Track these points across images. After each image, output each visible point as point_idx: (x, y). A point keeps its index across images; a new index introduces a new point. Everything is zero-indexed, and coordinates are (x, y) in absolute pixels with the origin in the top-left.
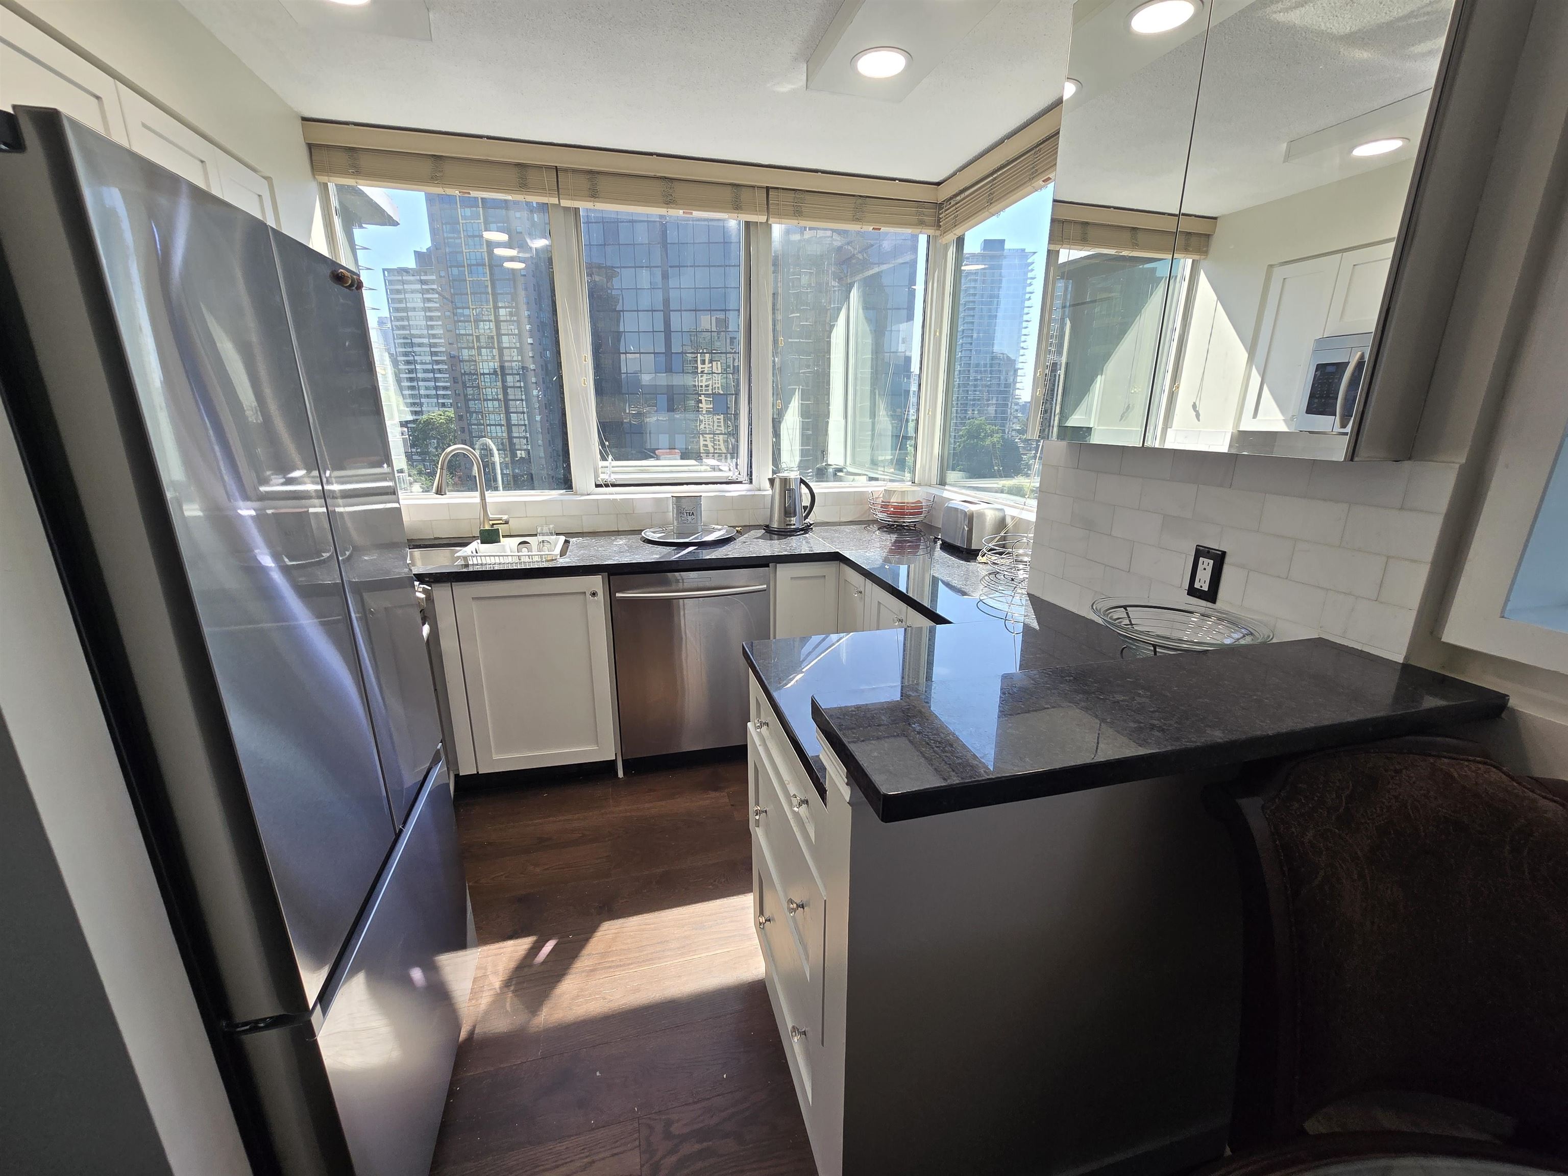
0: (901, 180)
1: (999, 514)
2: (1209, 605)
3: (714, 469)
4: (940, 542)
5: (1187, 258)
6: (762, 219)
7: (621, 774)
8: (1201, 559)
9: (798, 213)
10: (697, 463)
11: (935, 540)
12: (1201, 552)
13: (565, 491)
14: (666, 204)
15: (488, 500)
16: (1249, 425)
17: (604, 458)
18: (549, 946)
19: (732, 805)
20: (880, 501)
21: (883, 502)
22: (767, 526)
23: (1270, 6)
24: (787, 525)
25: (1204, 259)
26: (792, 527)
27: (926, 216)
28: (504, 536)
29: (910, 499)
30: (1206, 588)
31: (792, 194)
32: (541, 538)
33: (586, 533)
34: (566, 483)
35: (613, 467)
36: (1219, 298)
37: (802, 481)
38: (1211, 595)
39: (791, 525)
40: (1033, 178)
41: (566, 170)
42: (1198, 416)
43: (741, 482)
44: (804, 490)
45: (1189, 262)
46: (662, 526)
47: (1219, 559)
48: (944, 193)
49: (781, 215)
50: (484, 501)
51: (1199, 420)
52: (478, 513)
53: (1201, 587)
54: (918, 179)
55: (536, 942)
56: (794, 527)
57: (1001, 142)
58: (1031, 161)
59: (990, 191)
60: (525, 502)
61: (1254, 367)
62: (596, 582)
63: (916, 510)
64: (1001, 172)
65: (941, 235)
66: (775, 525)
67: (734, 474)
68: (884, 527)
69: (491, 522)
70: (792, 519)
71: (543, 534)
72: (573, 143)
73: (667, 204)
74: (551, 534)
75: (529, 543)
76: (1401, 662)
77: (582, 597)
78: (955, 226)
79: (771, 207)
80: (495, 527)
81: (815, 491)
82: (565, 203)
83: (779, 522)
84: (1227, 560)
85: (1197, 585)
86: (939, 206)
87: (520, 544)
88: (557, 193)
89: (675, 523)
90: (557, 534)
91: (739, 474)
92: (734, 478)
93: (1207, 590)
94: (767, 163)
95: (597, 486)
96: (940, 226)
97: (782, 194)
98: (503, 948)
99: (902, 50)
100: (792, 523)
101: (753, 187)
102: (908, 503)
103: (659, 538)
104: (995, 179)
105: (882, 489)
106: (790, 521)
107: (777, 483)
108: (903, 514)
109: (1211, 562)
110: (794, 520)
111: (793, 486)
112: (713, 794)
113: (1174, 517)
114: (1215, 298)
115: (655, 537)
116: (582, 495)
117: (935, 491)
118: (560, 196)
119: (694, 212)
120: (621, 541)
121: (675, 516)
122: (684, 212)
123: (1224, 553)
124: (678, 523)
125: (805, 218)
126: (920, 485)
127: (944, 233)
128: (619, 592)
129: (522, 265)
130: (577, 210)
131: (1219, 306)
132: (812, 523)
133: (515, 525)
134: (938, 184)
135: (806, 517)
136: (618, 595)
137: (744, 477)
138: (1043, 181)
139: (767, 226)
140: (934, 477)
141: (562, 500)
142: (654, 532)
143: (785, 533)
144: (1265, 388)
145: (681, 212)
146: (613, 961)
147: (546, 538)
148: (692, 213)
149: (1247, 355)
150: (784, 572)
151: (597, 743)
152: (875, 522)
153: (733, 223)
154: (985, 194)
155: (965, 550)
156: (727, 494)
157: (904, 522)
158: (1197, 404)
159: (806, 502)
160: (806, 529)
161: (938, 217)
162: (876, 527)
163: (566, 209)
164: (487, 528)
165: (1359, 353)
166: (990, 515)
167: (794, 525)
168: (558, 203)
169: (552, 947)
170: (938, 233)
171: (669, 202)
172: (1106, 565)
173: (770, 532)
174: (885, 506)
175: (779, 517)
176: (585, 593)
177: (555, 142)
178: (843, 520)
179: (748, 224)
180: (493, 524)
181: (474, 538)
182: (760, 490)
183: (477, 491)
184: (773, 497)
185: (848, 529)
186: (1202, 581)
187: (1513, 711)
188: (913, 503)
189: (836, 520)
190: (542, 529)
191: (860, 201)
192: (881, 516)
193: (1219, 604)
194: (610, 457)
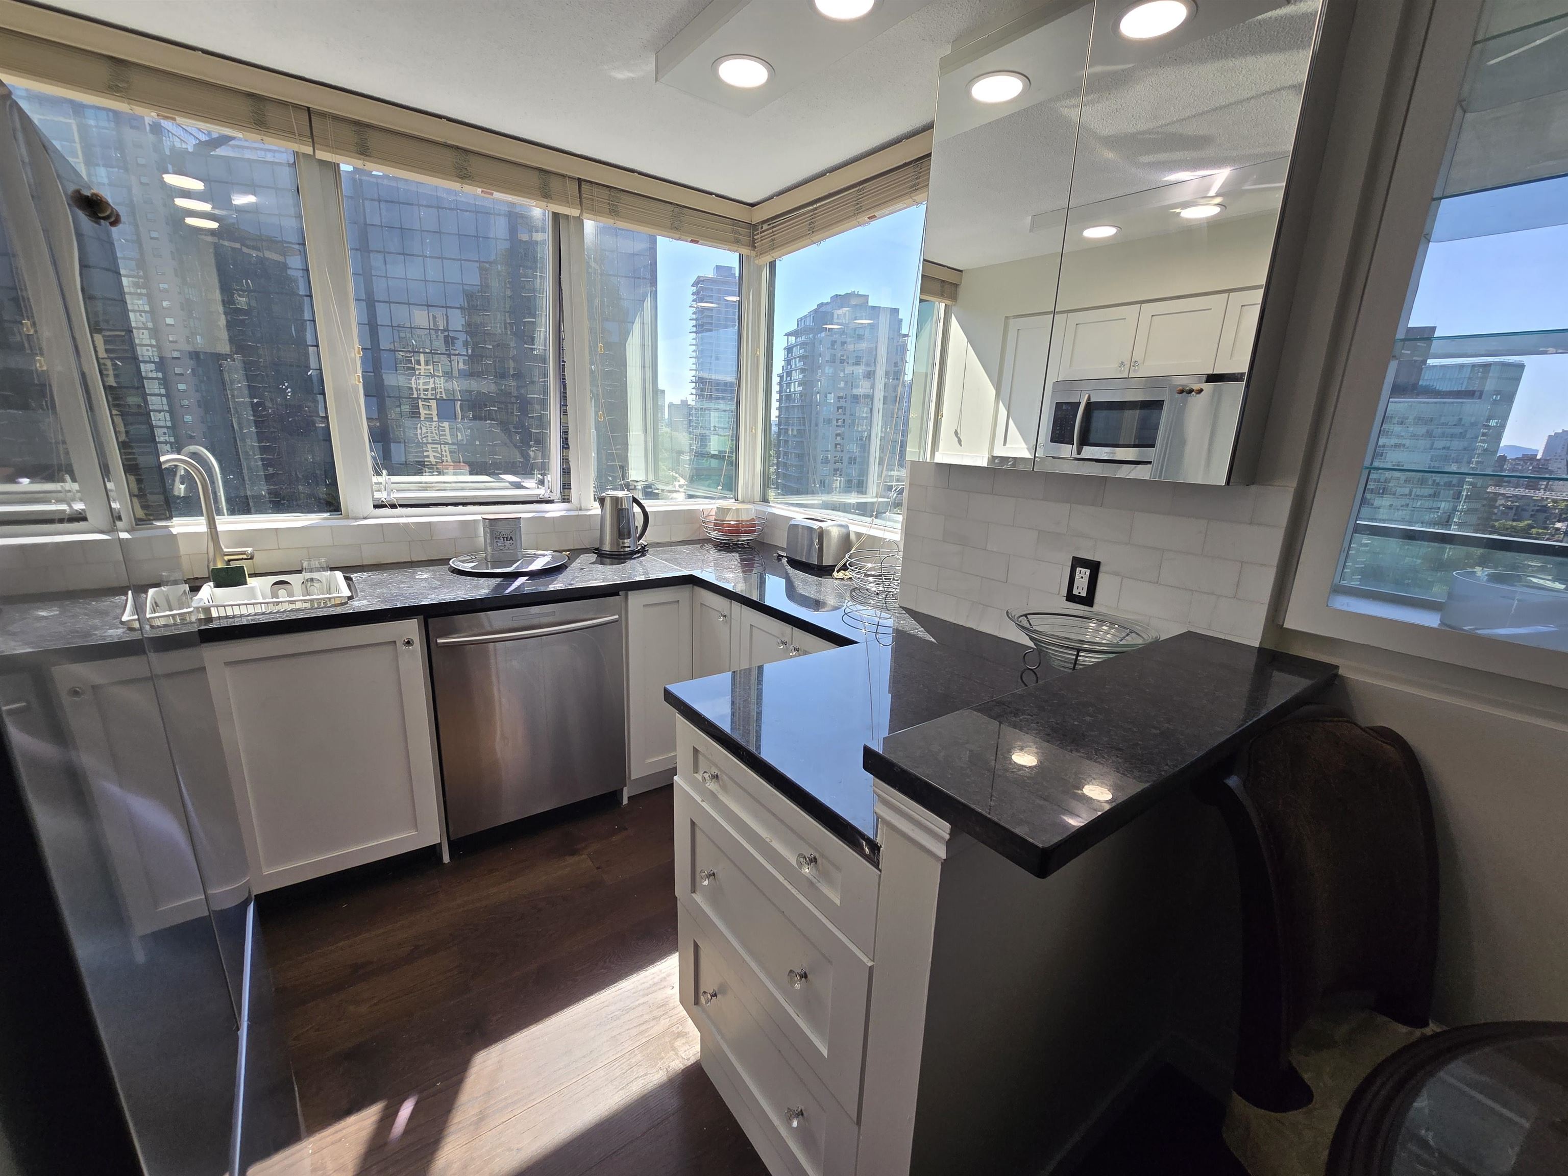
0: (717, 195)
1: (844, 530)
2: (1087, 608)
3: (518, 486)
4: (785, 560)
5: (941, 302)
6: (575, 212)
7: (446, 859)
8: (1078, 569)
9: (614, 212)
10: (492, 480)
11: (779, 557)
12: (1078, 562)
13: (329, 514)
14: (460, 178)
15: (220, 528)
16: (1000, 452)
17: (379, 474)
18: (406, 1110)
19: (598, 868)
20: (712, 519)
21: (715, 520)
22: (597, 549)
23: (1061, 101)
24: (622, 547)
25: (955, 305)
26: (627, 549)
27: (741, 235)
28: (251, 575)
29: (744, 517)
30: (1084, 594)
31: (606, 192)
32: (308, 575)
33: (366, 565)
34: (332, 505)
35: (393, 483)
36: (968, 341)
37: (635, 500)
38: (1088, 600)
39: (625, 547)
40: (858, 213)
41: (323, 115)
42: (960, 441)
43: (552, 502)
44: (637, 509)
45: (943, 306)
46: (472, 553)
47: (1094, 567)
48: (759, 216)
49: (595, 212)
50: (213, 530)
51: (961, 446)
52: (205, 545)
53: (1080, 593)
54: (733, 197)
55: (386, 1108)
56: (628, 549)
57: (822, 175)
58: (854, 197)
59: (810, 219)
60: (276, 530)
61: (1001, 403)
62: (411, 628)
63: (749, 528)
64: (820, 204)
65: (757, 256)
66: (607, 547)
67: (546, 492)
68: (718, 546)
69: (226, 558)
70: (626, 541)
71: (311, 571)
72: (333, 83)
73: (462, 178)
74: (323, 569)
75: (289, 583)
76: (1258, 646)
77: (390, 648)
78: (773, 249)
79: (584, 201)
80: (233, 564)
81: (648, 509)
82: (322, 155)
83: (612, 544)
84: (1102, 568)
85: (1075, 592)
86: (753, 227)
87: (275, 584)
88: (311, 140)
89: (489, 549)
90: (332, 569)
91: (551, 491)
92: (547, 496)
93: (1085, 595)
94: (579, 153)
95: (376, 507)
96: (755, 247)
97: (596, 190)
98: (340, 1130)
99: (765, 61)
100: (626, 545)
101: (564, 176)
102: (742, 521)
103: (472, 568)
104: (816, 209)
105: (715, 507)
106: (624, 543)
107: (608, 502)
108: (738, 532)
109: (1088, 572)
110: (627, 542)
111: (625, 505)
112: (571, 860)
113: (1049, 532)
114: (966, 340)
115: (468, 567)
116: (356, 518)
117: (762, 507)
118: (316, 145)
119: (495, 193)
120: (424, 575)
121: (488, 541)
122: (482, 191)
123: (1099, 563)
124: (493, 549)
125: (622, 219)
126: (743, 502)
127: (761, 254)
128: (441, 637)
129: (214, 225)
130: (335, 167)
131: (969, 345)
132: (646, 544)
133: (262, 560)
134: (752, 205)
135: (640, 538)
136: (439, 641)
137: (556, 495)
138: (869, 218)
139: (579, 221)
140: (757, 494)
141: (331, 526)
142: (463, 562)
143: (618, 557)
144: (1011, 420)
145: (479, 190)
146: (505, 1099)
147: (315, 575)
148: (492, 194)
149: (995, 391)
150: (636, 599)
151: (416, 827)
152: (709, 540)
153: (538, 211)
154: (806, 221)
155: (816, 567)
156: (547, 515)
157: (738, 541)
158: (958, 431)
159: (639, 521)
160: (643, 551)
161: (753, 238)
162: (710, 546)
163: (322, 163)
164: (219, 566)
165: (1087, 395)
166: (835, 532)
167: (629, 547)
168: (312, 154)
169: (411, 1108)
170: (753, 253)
171: (464, 175)
172: (982, 577)
173: (603, 557)
174: (719, 525)
175: (612, 540)
176: (395, 642)
177: (307, 76)
178: (674, 539)
179: (556, 216)
180: (230, 561)
181: (206, 580)
182: (580, 510)
183: (203, 516)
184: (603, 517)
185: (686, 549)
186: (1080, 589)
187: (1342, 678)
188: (747, 521)
189: (667, 540)
190: (309, 564)
191: (677, 209)
192: (714, 534)
193: (1096, 608)
194: (385, 472)
